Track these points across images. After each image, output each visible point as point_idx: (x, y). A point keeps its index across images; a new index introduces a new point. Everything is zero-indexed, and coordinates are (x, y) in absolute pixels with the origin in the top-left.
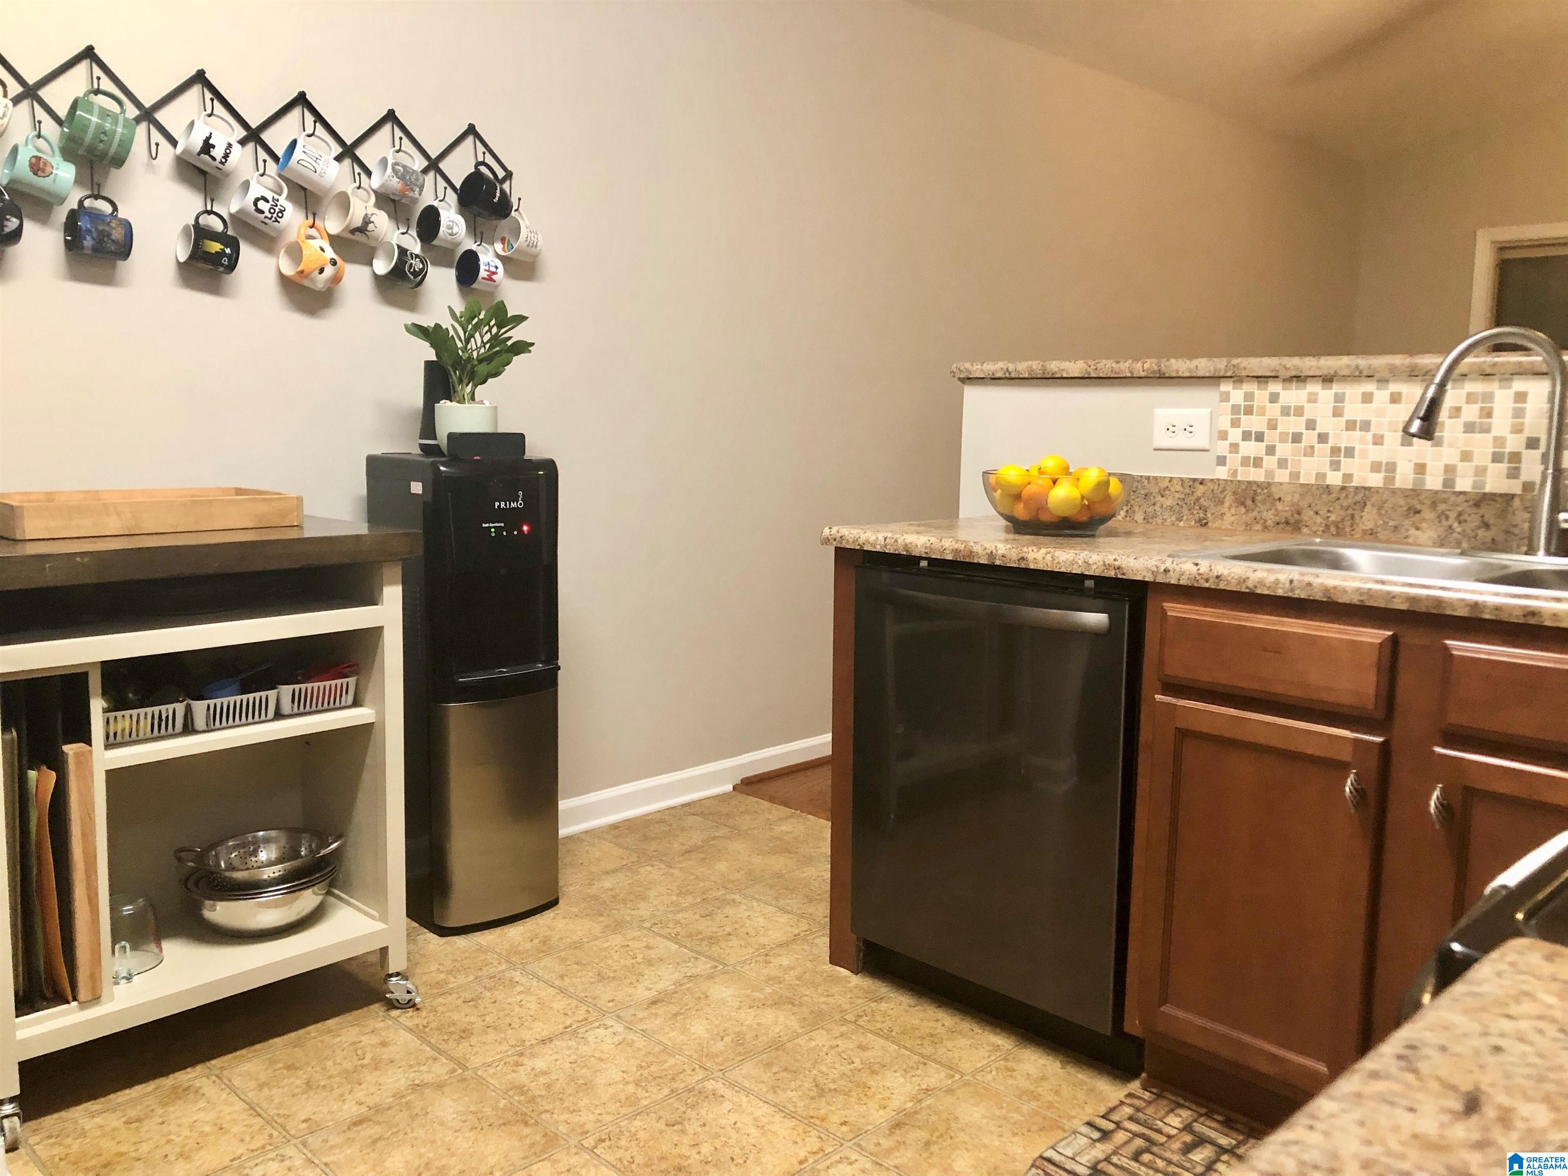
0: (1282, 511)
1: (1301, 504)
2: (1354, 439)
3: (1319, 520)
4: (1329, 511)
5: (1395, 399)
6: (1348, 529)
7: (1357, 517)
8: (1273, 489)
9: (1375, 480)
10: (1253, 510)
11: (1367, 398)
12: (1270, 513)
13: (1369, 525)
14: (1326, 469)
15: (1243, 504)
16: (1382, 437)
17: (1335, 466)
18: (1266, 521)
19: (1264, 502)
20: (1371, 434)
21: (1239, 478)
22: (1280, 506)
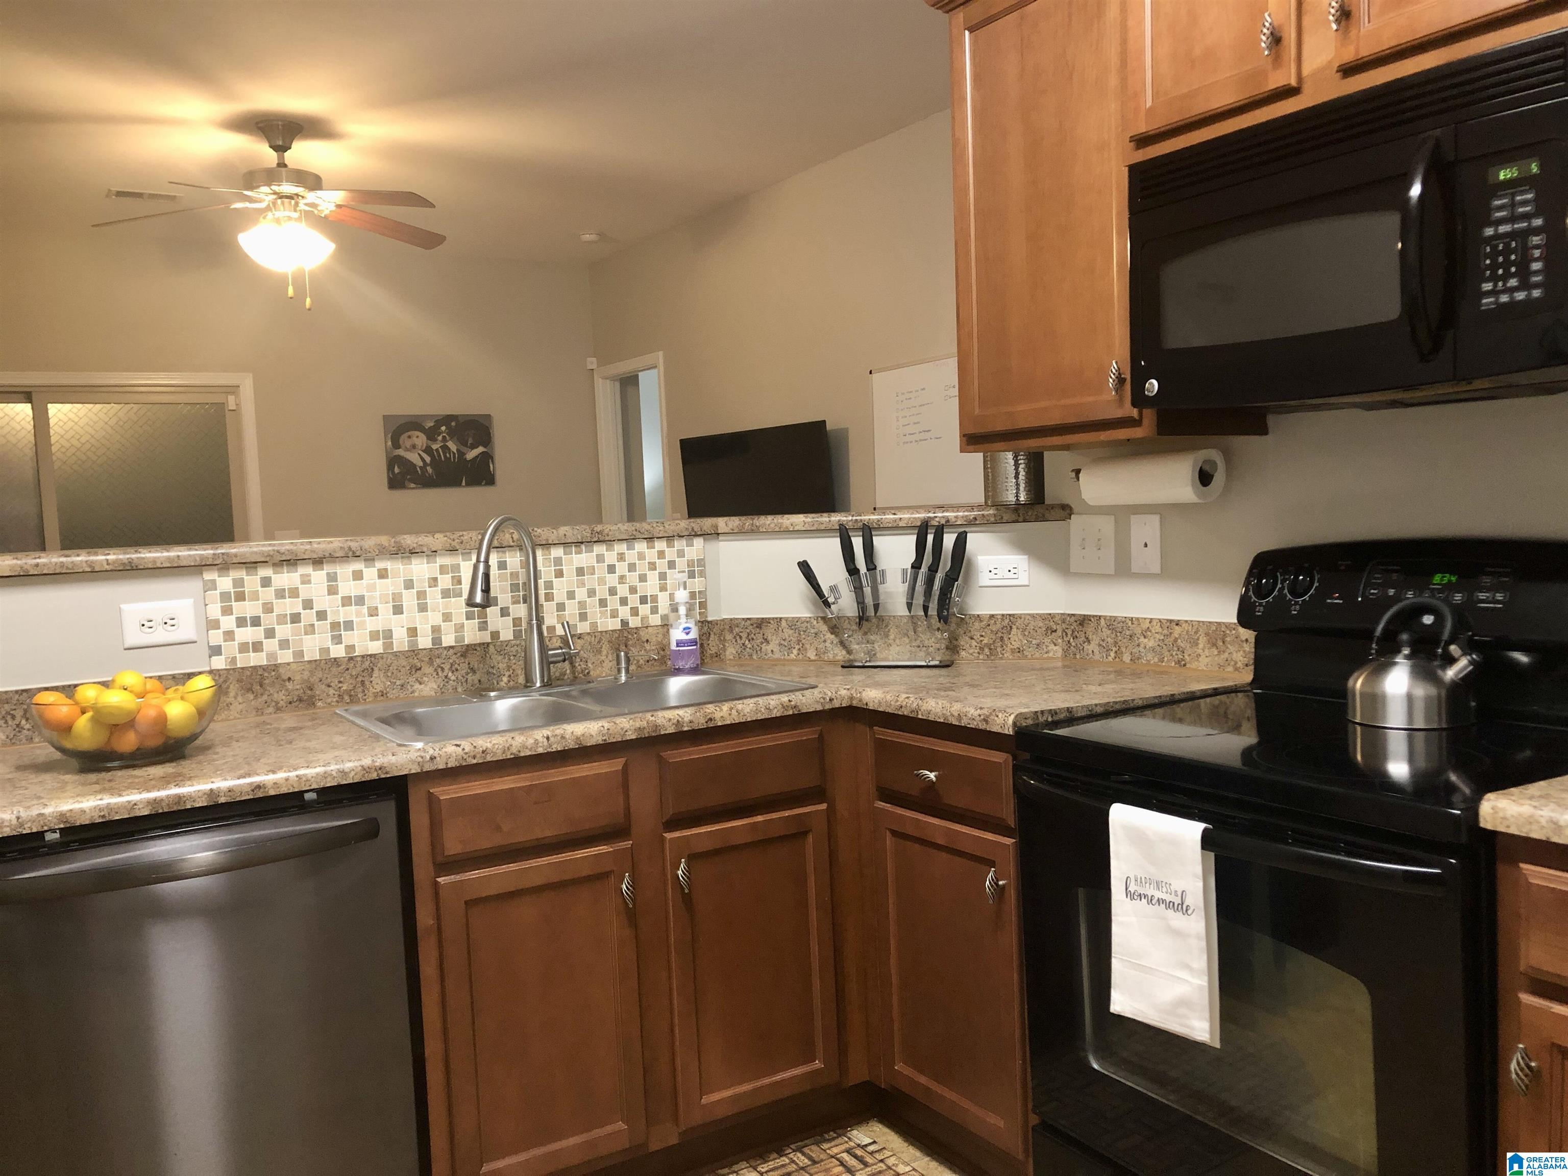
0: (293, 690)
1: (312, 680)
2: (351, 613)
3: (331, 691)
4: (340, 682)
5: (383, 574)
6: (360, 695)
7: (367, 683)
8: (281, 670)
9: (376, 647)
10: (262, 695)
11: (358, 576)
12: (281, 694)
13: (379, 688)
14: (329, 644)
15: (250, 690)
16: (376, 608)
17: (337, 640)
18: (277, 703)
19: (273, 684)
20: (366, 607)
21: (239, 666)
22: (290, 686)
